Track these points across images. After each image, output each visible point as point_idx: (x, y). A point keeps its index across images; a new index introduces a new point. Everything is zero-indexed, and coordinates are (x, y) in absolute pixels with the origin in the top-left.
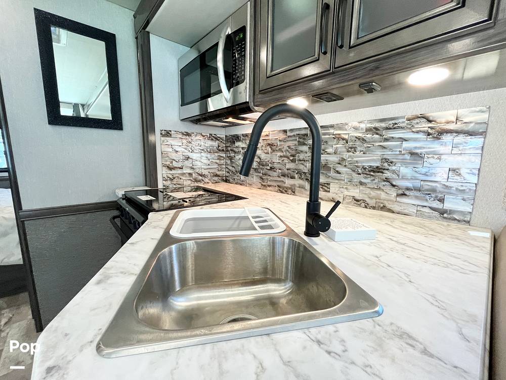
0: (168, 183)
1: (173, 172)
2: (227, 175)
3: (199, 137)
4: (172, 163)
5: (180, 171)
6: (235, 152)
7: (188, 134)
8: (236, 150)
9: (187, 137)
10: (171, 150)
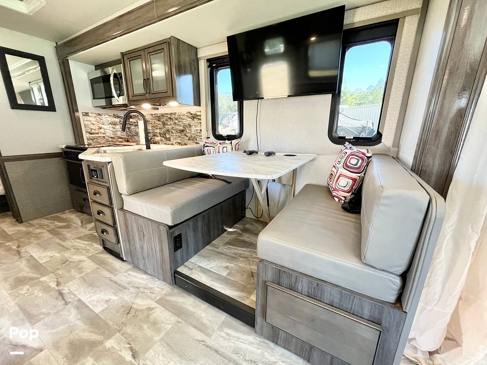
0: (91, 142)
1: (93, 135)
2: (128, 137)
3: (106, 116)
4: (91, 130)
5: (97, 135)
6: (131, 125)
7: (99, 115)
8: (131, 123)
9: (99, 116)
10: (90, 123)
